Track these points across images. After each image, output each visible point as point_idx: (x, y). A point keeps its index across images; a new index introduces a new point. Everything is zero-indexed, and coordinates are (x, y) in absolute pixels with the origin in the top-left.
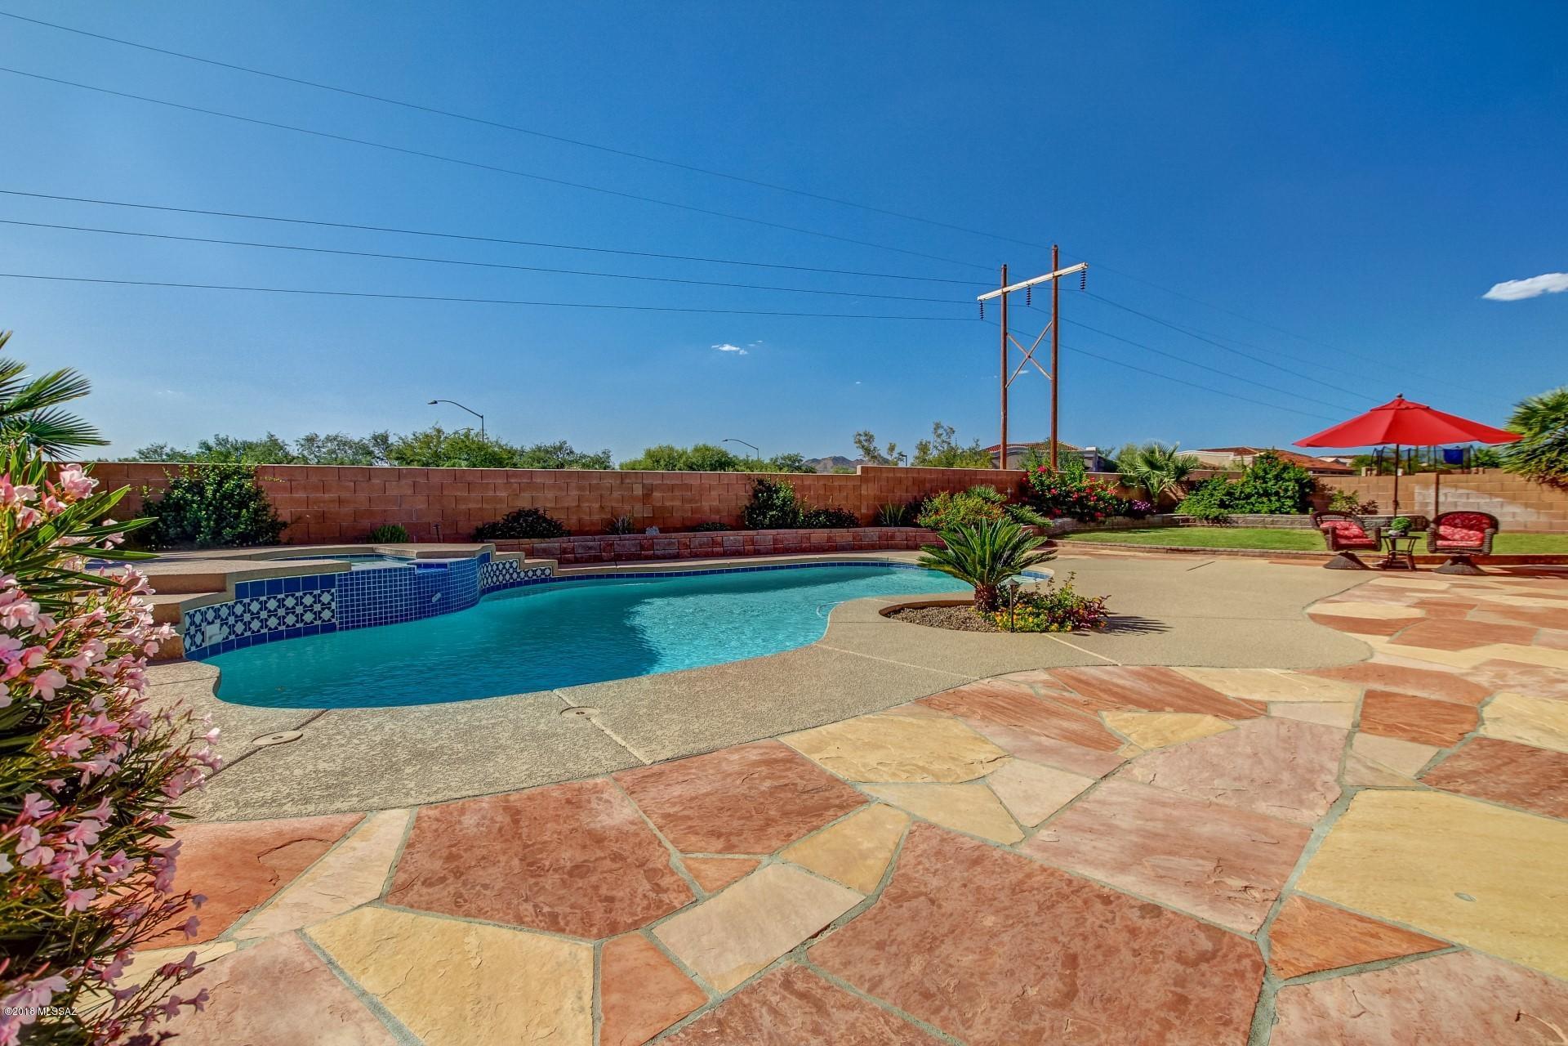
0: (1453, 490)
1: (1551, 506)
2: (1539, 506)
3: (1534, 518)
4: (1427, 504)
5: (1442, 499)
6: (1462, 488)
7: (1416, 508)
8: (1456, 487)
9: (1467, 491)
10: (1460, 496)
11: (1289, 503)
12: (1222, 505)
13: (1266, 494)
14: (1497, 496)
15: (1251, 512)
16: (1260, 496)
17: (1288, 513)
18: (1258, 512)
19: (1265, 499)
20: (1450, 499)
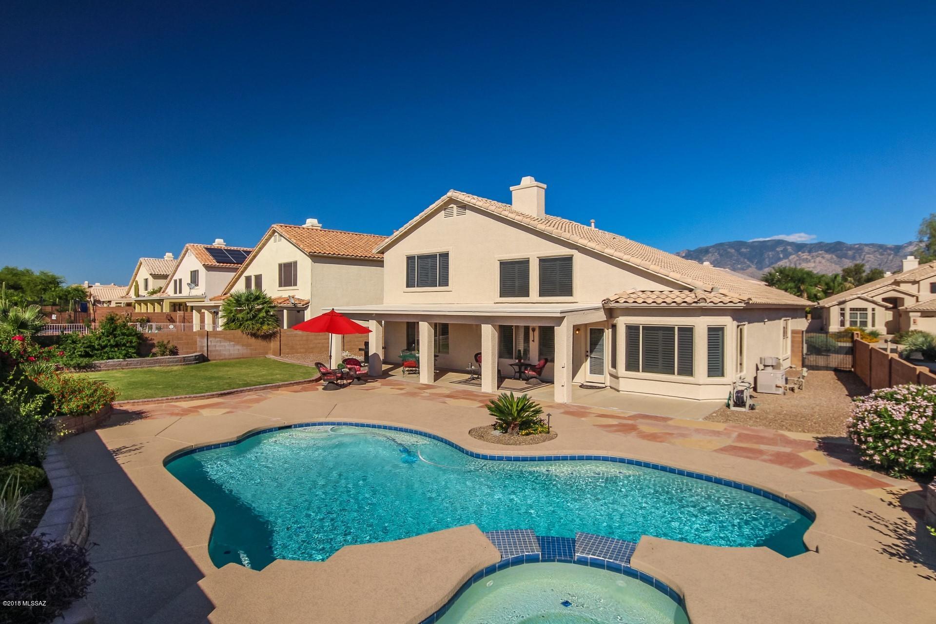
0: (214, 339)
1: (251, 345)
2: (248, 345)
3: (245, 351)
4: (203, 347)
5: (209, 344)
6: (218, 337)
7: (198, 349)
8: (215, 337)
9: (218, 339)
10: (217, 342)
11: (131, 350)
12: (87, 355)
13: (117, 345)
14: (232, 341)
15: (109, 358)
16: (112, 346)
17: (131, 357)
18: (113, 358)
19: (116, 349)
20: (213, 344)
